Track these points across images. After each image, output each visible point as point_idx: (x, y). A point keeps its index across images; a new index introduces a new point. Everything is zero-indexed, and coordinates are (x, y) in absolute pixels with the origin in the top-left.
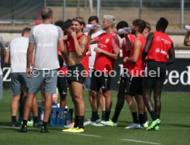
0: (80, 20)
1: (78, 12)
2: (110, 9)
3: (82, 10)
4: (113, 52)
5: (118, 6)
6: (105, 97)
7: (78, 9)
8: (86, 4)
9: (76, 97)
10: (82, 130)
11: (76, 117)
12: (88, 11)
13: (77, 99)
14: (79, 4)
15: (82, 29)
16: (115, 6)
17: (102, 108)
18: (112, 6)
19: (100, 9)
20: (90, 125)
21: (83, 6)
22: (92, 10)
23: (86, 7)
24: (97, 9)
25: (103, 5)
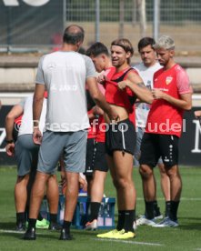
0: (126, 44)
1: (121, 31)
2: (176, 25)
3: (127, 26)
4: (180, 97)
5: (190, 18)
6: (169, 176)
7: (122, 25)
8: (135, 15)
9: (121, 177)
10: (130, 234)
11: (120, 211)
12: (138, 27)
13: (122, 181)
14: (122, 16)
15: (128, 59)
16: (185, 19)
17: (165, 196)
18: (180, 19)
19: (159, 25)
20: (144, 225)
21: (129, 19)
22: (145, 27)
23: (134, 22)
24: (153, 25)
25: (163, 18)
